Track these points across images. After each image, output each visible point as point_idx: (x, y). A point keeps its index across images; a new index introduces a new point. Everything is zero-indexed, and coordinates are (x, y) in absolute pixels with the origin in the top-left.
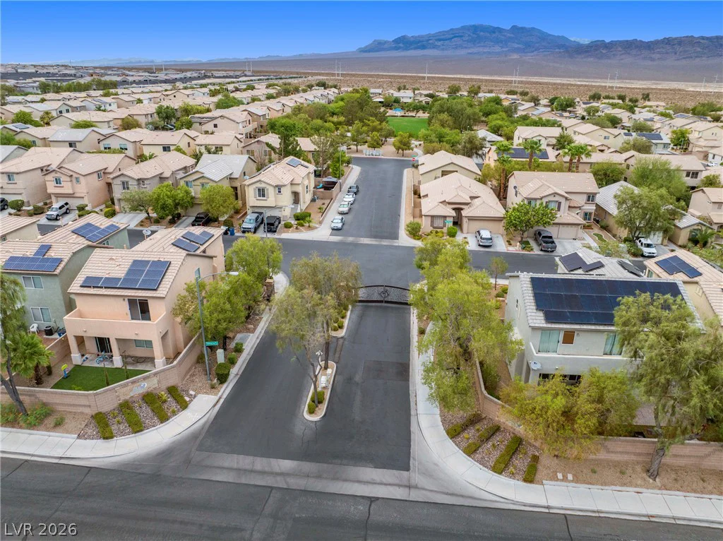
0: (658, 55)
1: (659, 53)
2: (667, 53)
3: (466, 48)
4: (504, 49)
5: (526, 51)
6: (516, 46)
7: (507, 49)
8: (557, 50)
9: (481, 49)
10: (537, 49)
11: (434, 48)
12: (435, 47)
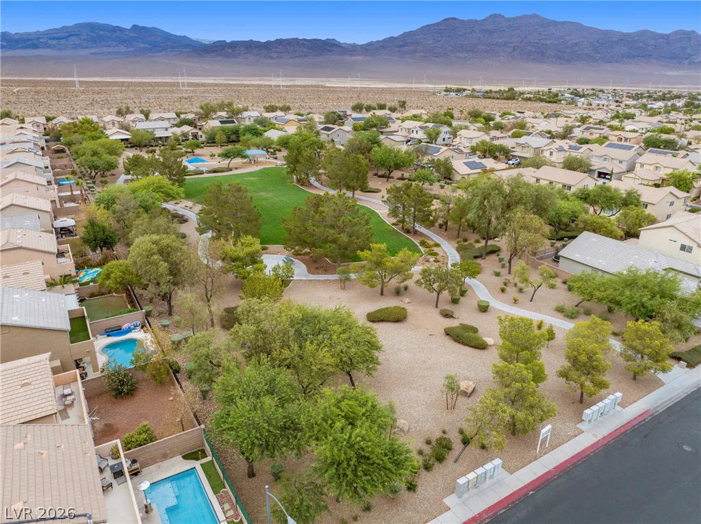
0: (275, 54)
1: (275, 52)
2: (282, 52)
3: (87, 48)
4: (131, 49)
5: (153, 50)
6: (142, 45)
7: (133, 49)
8: (184, 50)
9: (105, 49)
10: (164, 49)
11: (48, 47)
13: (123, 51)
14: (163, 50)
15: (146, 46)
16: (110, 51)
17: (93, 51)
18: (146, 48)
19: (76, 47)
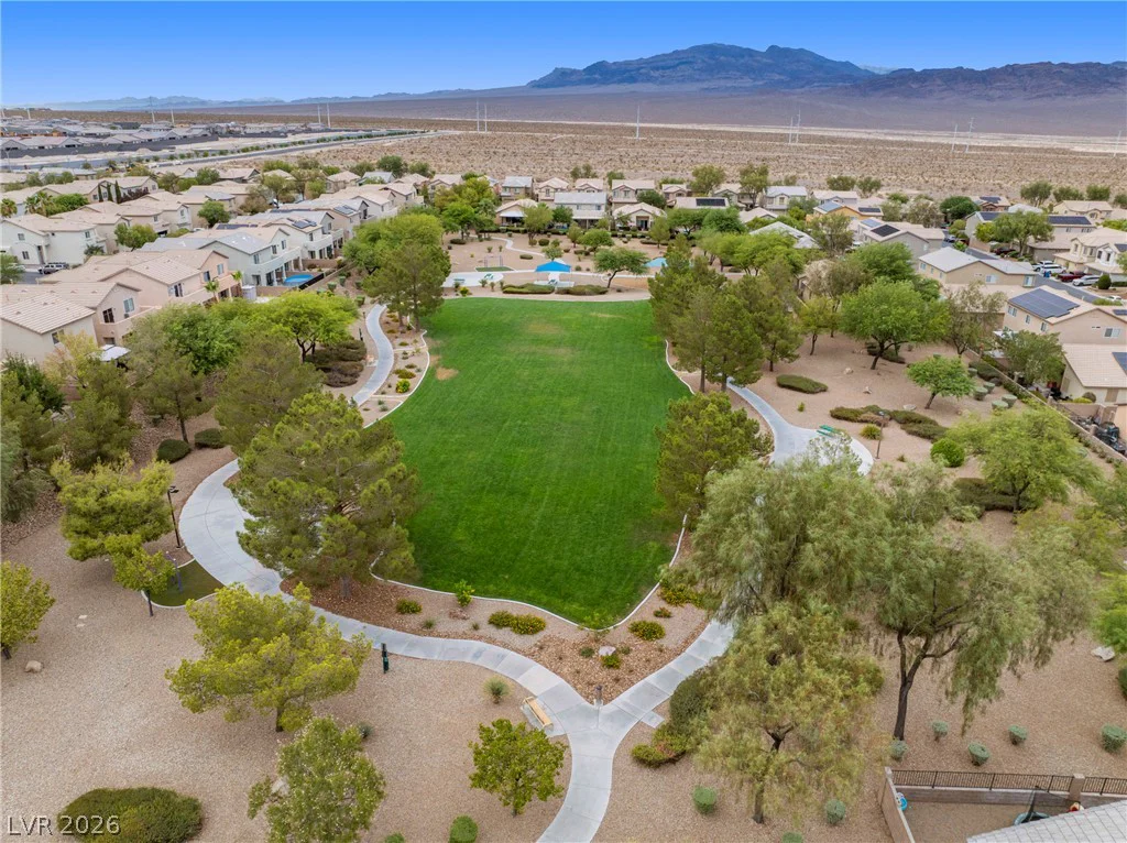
0: (999, 92)
1: (998, 88)
3: (698, 80)
4: (759, 83)
5: (792, 85)
6: (777, 77)
7: (762, 83)
8: (840, 84)
9: (722, 83)
10: (809, 82)
11: (648, 81)
12: (649, 79)
13: (747, 85)
14: (807, 83)
15: (782, 77)
16: (728, 85)
17: (705, 85)
18: (782, 82)
19: (683, 80)
